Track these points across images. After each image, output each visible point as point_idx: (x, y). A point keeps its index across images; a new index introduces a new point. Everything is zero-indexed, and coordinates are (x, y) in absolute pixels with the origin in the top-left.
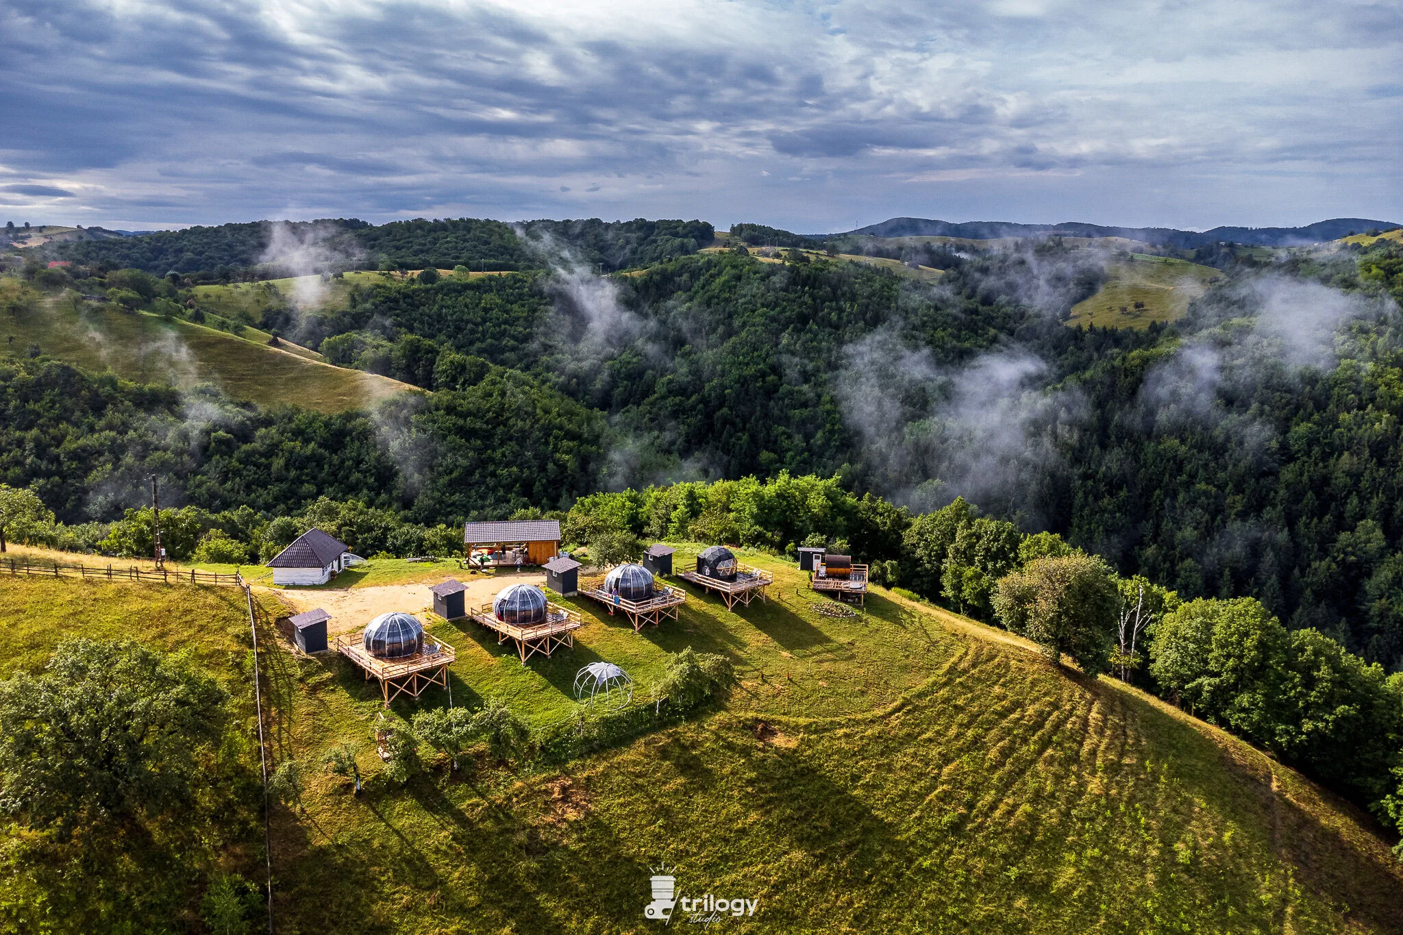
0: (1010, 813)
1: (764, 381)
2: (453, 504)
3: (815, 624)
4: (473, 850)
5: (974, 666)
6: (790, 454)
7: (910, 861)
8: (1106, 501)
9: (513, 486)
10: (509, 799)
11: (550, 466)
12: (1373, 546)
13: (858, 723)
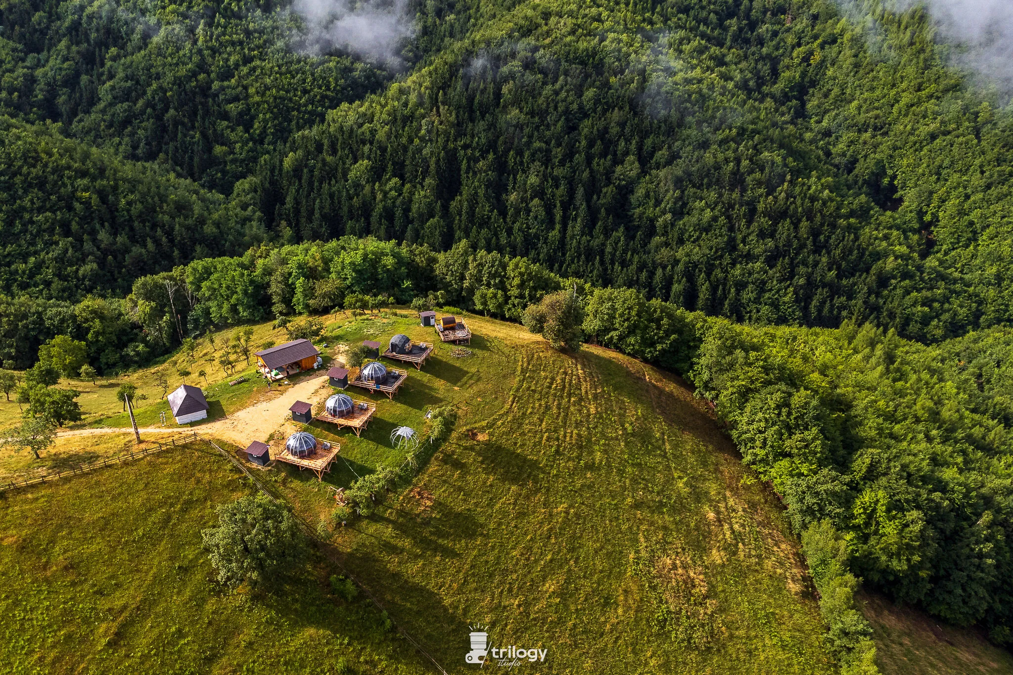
0: (571, 437)
1: (197, 81)
2: (9, 254)
3: (458, 365)
4: (404, 532)
5: (529, 364)
6: (238, 145)
7: (549, 473)
8: (481, 163)
9: (54, 229)
10: (402, 505)
11: (77, 206)
12: (633, 174)
13: (502, 415)
